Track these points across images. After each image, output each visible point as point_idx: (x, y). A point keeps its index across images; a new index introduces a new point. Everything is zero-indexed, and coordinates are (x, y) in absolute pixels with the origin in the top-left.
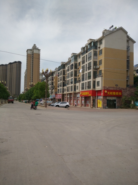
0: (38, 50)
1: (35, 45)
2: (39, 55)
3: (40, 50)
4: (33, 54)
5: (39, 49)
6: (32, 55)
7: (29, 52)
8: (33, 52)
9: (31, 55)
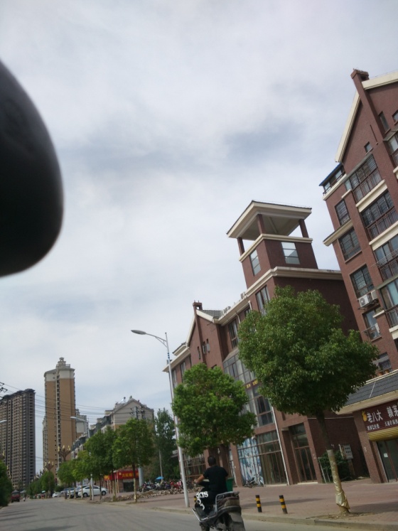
0: (68, 372)
1: (62, 359)
2: (71, 382)
3: (74, 370)
4: (58, 381)
5: (71, 367)
6: (57, 384)
7: (50, 378)
8: (58, 377)
9: (55, 382)
